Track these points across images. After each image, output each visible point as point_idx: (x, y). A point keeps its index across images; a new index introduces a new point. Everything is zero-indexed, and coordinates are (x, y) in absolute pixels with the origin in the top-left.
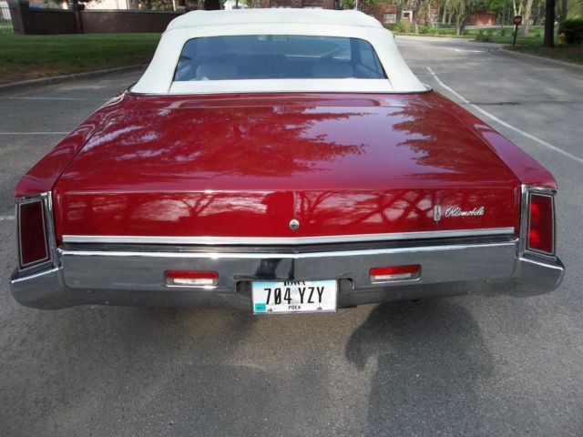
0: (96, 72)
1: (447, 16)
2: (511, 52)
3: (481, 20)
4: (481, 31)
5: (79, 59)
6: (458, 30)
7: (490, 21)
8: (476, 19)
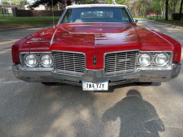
0: (37, 26)
1: (141, 12)
2: (156, 22)
3: (152, 13)
4: (151, 17)
5: (33, 23)
6: (144, 16)
7: (155, 14)
8: (150, 13)
